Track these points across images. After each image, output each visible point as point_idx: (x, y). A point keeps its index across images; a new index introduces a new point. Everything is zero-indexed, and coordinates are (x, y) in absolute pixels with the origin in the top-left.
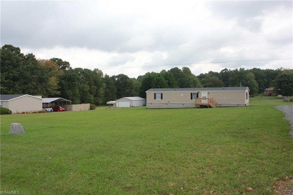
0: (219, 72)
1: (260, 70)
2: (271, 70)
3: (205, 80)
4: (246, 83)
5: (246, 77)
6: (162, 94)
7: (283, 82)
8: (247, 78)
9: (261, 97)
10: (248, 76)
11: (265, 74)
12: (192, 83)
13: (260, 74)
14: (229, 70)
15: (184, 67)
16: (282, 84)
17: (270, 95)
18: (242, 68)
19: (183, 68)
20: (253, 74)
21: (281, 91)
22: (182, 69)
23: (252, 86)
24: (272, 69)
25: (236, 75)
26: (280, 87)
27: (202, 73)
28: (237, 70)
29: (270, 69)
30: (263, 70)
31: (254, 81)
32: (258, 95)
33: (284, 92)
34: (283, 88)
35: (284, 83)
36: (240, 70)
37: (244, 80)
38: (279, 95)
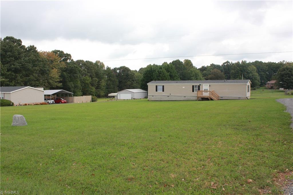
0: (221, 65)
1: (262, 62)
2: (273, 62)
3: (207, 73)
4: (248, 76)
5: (248, 69)
6: (163, 86)
7: (285, 75)
8: (249, 70)
9: (263, 90)
10: (249, 69)
11: (267, 67)
12: (193, 76)
13: (262, 67)
15: (186, 60)
16: (284, 77)
17: (272, 88)
18: (244, 61)
19: (185, 60)
20: (255, 67)
21: (283, 84)
22: (184, 61)
23: (253, 79)
24: (274, 62)
25: (238, 68)
26: (282, 80)
27: (203, 66)
28: (238, 62)
29: (272, 62)
30: (265, 63)
31: (255, 74)
32: (260, 88)
33: (285, 86)
34: (285, 82)
35: (286, 76)
36: (241, 63)
37: (246, 73)
38: (281, 88)
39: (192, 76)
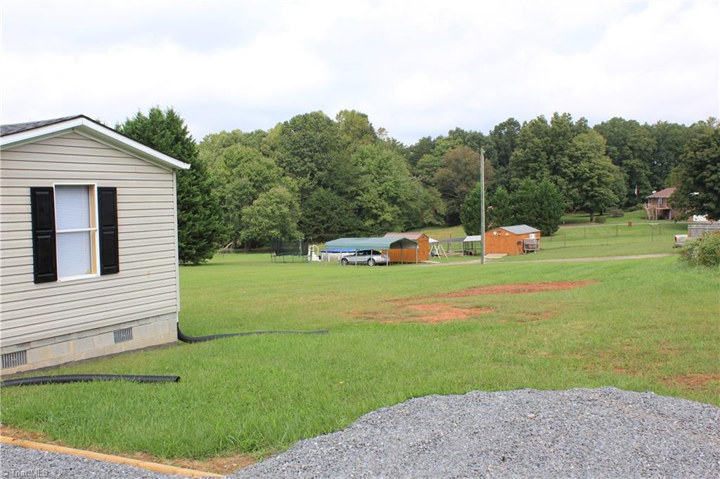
0: (486, 134)
1: (637, 124)
2: (676, 124)
3: (436, 161)
4: (574, 170)
5: (575, 146)
7: (708, 166)
8: (578, 149)
9: (630, 224)
10: (579, 144)
11: (653, 141)
12: (369, 172)
13: (633, 139)
14: (522, 125)
15: (346, 112)
16: (705, 173)
17: (664, 215)
18: (560, 115)
19: (341, 113)
20: (601, 137)
21: (702, 201)
22: (338, 117)
23: (595, 181)
24: (680, 124)
25: (536, 140)
26: (700, 184)
27: (427, 136)
28: (541, 120)
29: (671, 121)
30: (646, 127)
31: (602, 163)
32: (623, 215)
33: (712, 206)
34: (711, 190)
35: (714, 168)
36: (552, 122)
37: (566, 159)
38: (695, 216)
39: (364, 173)
